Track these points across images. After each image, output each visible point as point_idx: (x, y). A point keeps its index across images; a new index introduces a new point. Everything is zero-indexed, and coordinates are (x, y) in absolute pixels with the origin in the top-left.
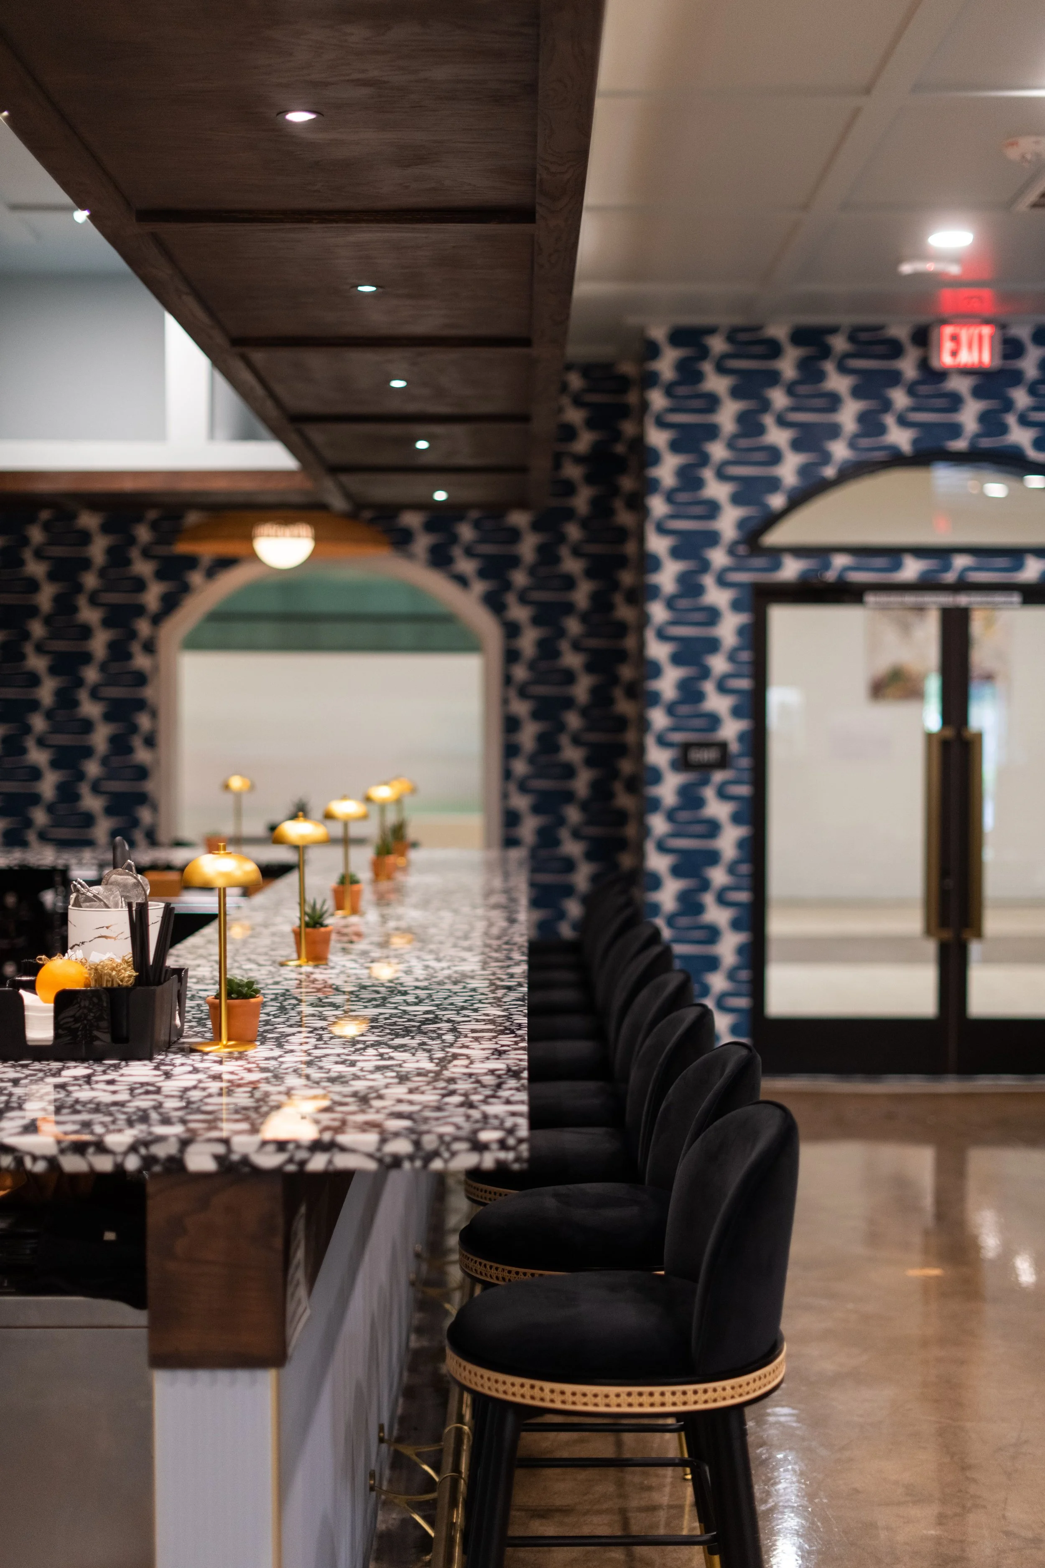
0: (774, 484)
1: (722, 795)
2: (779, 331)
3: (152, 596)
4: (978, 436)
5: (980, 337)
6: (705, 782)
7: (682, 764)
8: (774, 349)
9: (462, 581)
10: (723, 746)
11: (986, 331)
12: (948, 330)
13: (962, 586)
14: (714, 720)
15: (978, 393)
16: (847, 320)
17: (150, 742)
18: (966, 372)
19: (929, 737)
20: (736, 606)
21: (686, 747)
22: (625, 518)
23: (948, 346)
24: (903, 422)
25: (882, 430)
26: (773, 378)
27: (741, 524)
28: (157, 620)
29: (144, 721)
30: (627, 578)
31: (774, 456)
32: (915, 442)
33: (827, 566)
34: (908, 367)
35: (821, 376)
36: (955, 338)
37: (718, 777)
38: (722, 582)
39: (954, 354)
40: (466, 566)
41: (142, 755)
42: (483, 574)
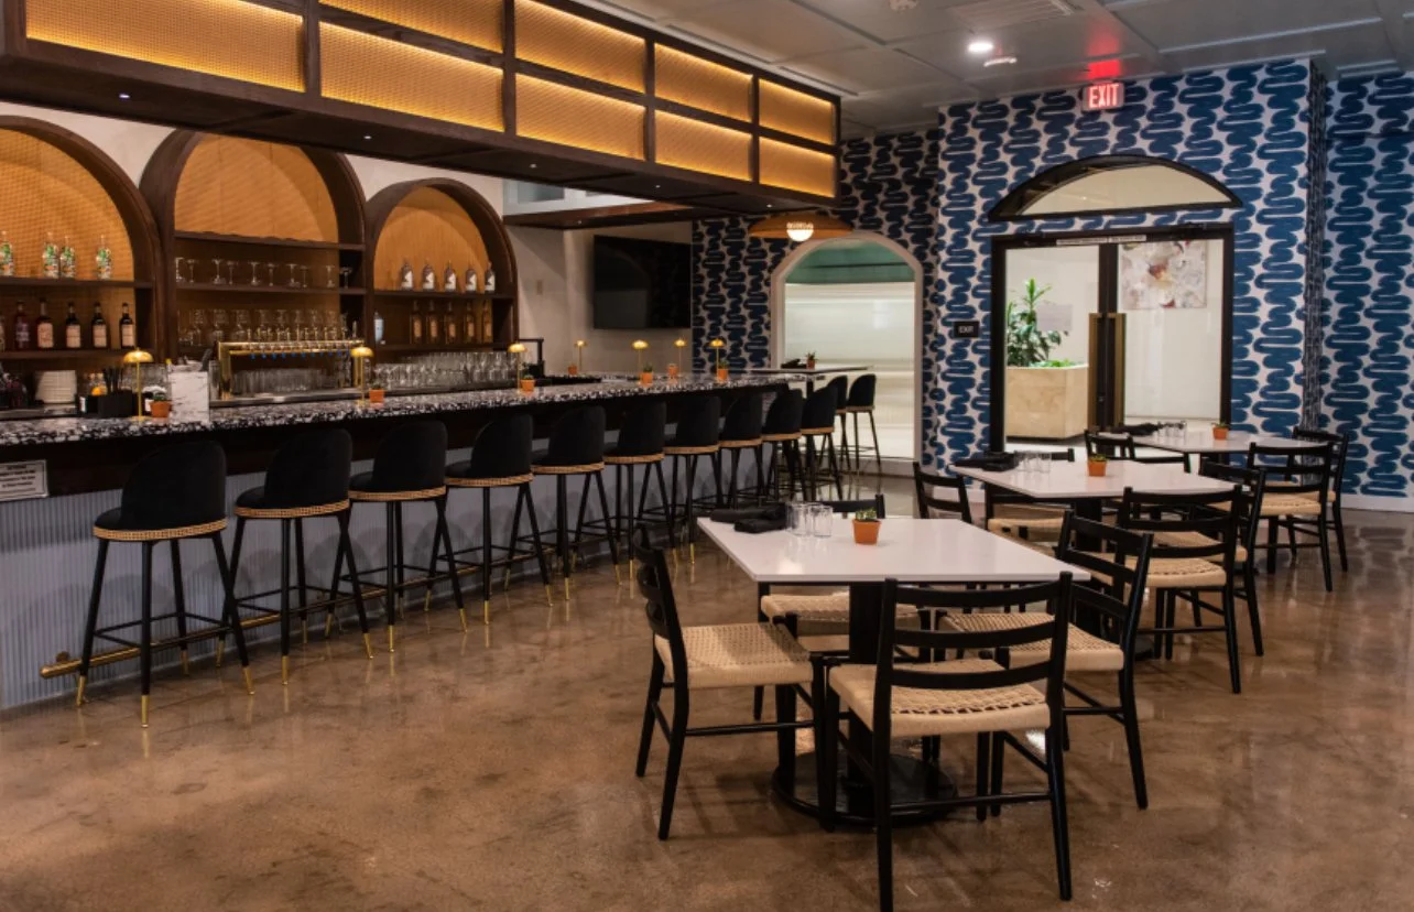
0: (1003, 183)
1: (975, 351)
2: (1006, 101)
3: (768, 260)
4: (1116, 146)
5: (1112, 89)
6: (967, 344)
7: (955, 334)
8: (1004, 111)
9: (904, 244)
10: (976, 323)
11: (1115, 86)
12: (1092, 89)
13: (1108, 233)
14: (972, 311)
15: (1117, 122)
16: (1042, 90)
17: (768, 328)
18: (1110, 111)
19: (1091, 316)
20: (982, 250)
21: (957, 325)
22: (930, 210)
23: (1092, 97)
24: (1073, 143)
25: (1062, 148)
26: (1003, 127)
27: (985, 207)
28: (770, 271)
29: (765, 316)
30: (932, 241)
31: (1003, 168)
32: (1079, 154)
33: (1032, 226)
34: (1077, 113)
35: (1029, 122)
36: (1096, 93)
37: (974, 340)
38: (975, 238)
39: (1096, 102)
40: (906, 236)
41: (765, 333)
42: (914, 240)
